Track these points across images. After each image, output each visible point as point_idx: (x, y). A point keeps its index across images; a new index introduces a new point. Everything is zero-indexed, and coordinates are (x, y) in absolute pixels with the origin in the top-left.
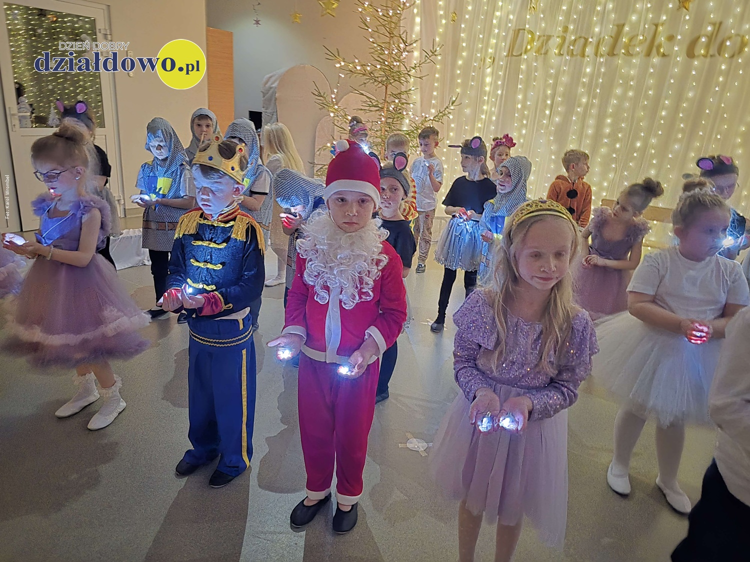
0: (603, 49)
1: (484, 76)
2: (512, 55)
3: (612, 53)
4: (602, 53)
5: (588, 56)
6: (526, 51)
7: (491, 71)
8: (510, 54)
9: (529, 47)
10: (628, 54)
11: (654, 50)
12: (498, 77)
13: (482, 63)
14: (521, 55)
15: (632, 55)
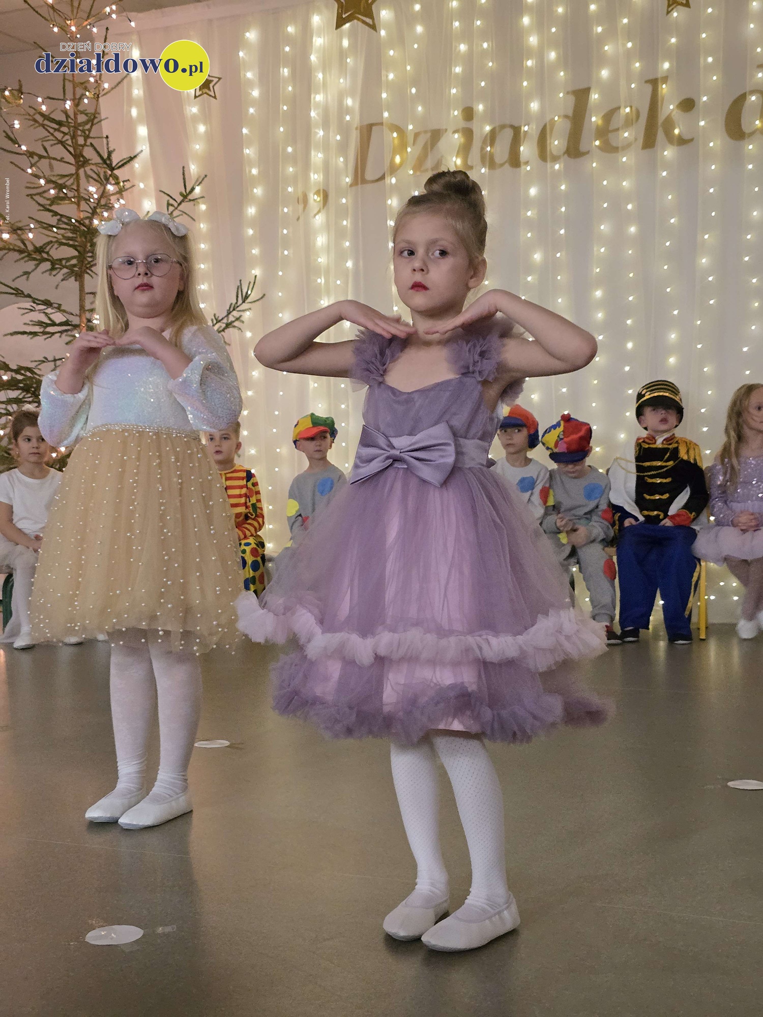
0: (556, 144)
1: (308, 235)
2: (364, 181)
3: (574, 150)
4: (555, 153)
5: (527, 163)
6: (393, 170)
7: (324, 220)
8: (359, 177)
9: (398, 159)
10: (610, 148)
11: (660, 135)
12: (340, 234)
13: (301, 207)
14: (383, 178)
15: (615, 150)
